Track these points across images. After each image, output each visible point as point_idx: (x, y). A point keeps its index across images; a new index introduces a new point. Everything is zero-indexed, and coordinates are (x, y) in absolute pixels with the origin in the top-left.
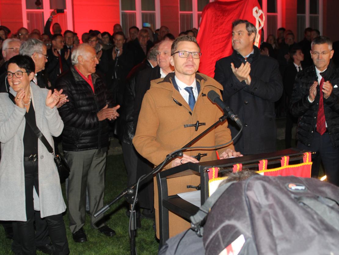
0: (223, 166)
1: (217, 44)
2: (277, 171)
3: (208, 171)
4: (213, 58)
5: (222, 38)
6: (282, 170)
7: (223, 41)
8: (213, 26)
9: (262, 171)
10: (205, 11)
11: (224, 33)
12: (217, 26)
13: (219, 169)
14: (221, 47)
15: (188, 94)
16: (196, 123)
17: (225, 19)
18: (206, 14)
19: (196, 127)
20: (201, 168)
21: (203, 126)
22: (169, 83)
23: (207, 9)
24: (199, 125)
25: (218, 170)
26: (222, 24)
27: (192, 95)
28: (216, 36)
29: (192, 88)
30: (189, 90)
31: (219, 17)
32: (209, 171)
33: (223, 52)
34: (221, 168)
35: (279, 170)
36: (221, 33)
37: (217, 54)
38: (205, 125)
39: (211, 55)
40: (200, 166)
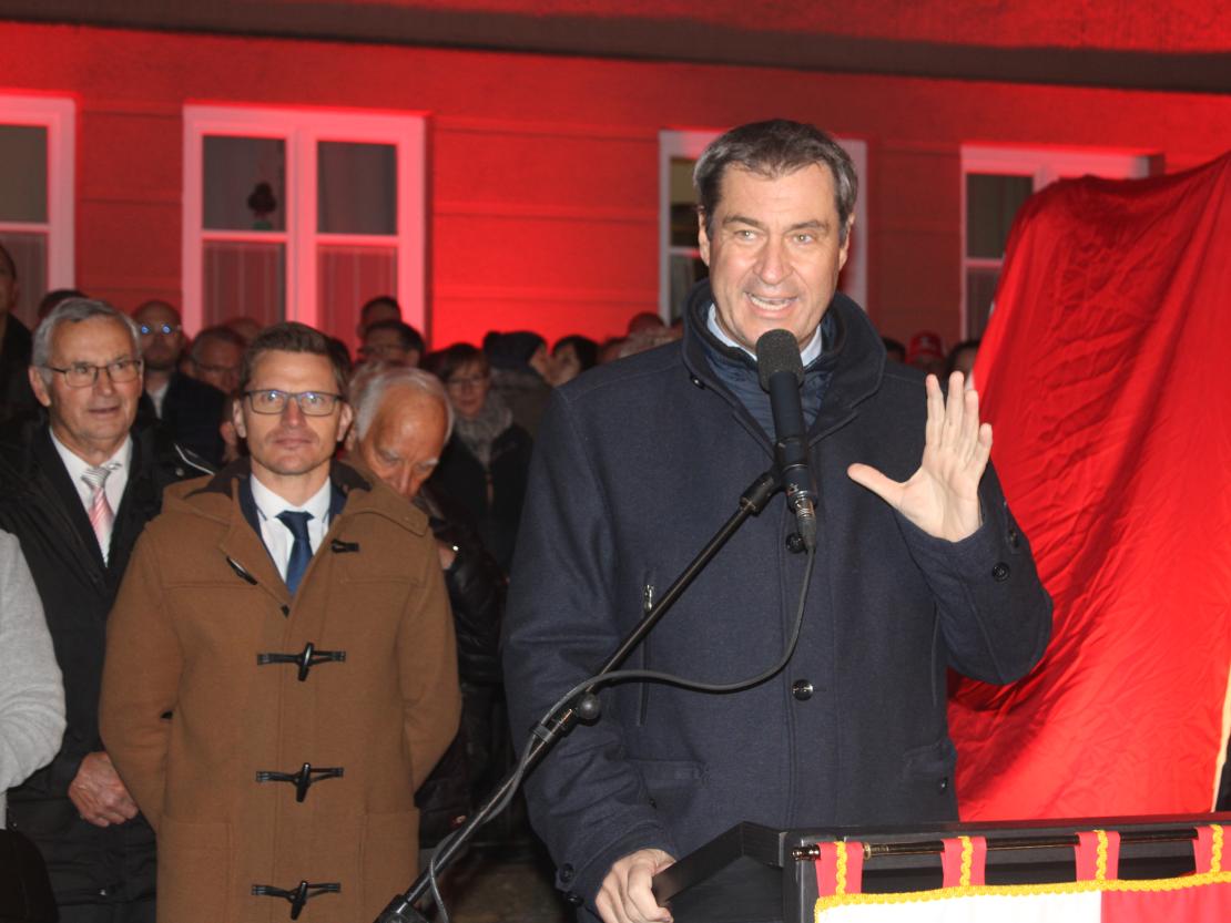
0: (894, 839)
1: (1075, 382)
2: (1174, 891)
3: (811, 852)
4: (1050, 455)
5: (1100, 354)
6: (1200, 891)
7: (1105, 370)
8: (1057, 295)
9: (1092, 883)
10: (1023, 224)
11: (1111, 331)
12: (1080, 296)
13: (869, 849)
14: (1093, 398)
15: (290, 539)
16: (302, 651)
17: (1118, 262)
18: (1025, 239)
19: (301, 664)
20: (786, 840)
21: (335, 664)
22: (223, 497)
23: (1033, 216)
24: (315, 658)
25: (866, 853)
26: (1099, 285)
27: (302, 545)
28: (1068, 342)
29: (307, 516)
30: (296, 522)
31: (1091, 253)
32: (818, 857)
33: (1100, 424)
34: (875, 849)
35: (1186, 890)
36: (1092, 333)
37: (1069, 434)
38: (344, 660)
39: (1042, 437)
40: (785, 833)
